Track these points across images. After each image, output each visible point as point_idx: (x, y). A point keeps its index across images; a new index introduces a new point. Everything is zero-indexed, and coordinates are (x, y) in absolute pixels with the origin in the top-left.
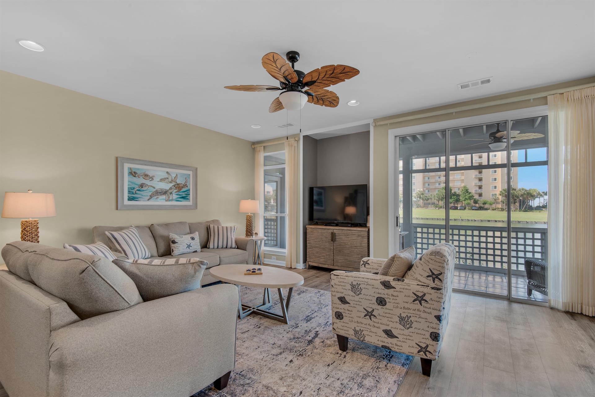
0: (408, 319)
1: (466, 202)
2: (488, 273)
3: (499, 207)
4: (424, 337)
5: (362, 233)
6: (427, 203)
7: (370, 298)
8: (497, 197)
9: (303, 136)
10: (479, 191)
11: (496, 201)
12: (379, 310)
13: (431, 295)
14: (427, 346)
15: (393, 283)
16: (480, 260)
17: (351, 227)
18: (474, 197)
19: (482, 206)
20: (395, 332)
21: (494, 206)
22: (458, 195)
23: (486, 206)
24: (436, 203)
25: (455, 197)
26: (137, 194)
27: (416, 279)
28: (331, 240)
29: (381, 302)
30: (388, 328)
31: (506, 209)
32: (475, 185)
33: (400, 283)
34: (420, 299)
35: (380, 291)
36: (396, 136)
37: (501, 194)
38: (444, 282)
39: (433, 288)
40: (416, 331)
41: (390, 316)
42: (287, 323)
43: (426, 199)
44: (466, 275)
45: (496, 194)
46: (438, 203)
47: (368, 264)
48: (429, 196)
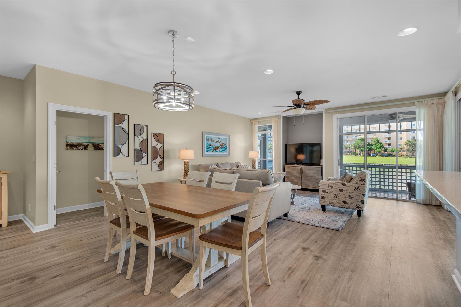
0: (352, 196)
1: (378, 150)
2: (389, 192)
3: (405, 155)
4: (358, 202)
5: (318, 169)
6: (346, 151)
7: (337, 190)
8: (403, 146)
9: (283, 116)
10: (389, 142)
11: (402, 150)
12: (340, 194)
13: (361, 187)
14: (360, 205)
15: (346, 184)
16: (384, 185)
17: (311, 166)
18: (384, 147)
19: (390, 153)
20: (347, 201)
21: (400, 153)
22: (371, 145)
23: (394, 153)
24: (353, 151)
25: (368, 146)
26: (209, 149)
27: (355, 182)
28: (300, 173)
29: (341, 191)
30: (344, 200)
31: (410, 155)
32: (385, 137)
33: (349, 183)
34: (357, 189)
35: (341, 187)
36: (337, 118)
37: (406, 144)
38: (366, 182)
39: (362, 185)
40: (355, 200)
41: (345, 195)
42: (294, 205)
43: (345, 148)
44: (376, 193)
45: (402, 144)
46: (355, 151)
47: (331, 180)
48: (348, 146)
